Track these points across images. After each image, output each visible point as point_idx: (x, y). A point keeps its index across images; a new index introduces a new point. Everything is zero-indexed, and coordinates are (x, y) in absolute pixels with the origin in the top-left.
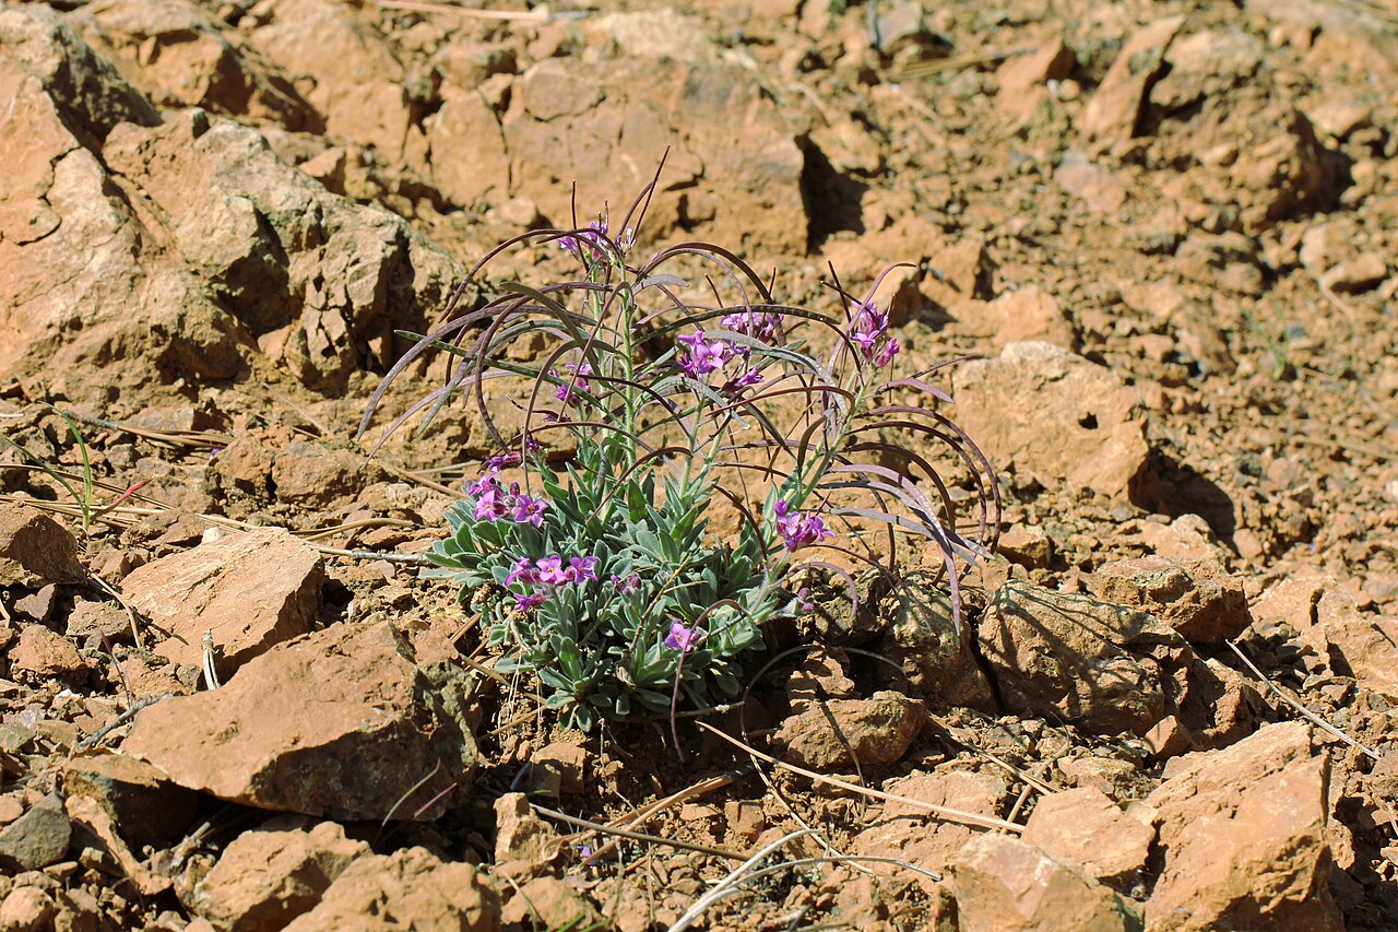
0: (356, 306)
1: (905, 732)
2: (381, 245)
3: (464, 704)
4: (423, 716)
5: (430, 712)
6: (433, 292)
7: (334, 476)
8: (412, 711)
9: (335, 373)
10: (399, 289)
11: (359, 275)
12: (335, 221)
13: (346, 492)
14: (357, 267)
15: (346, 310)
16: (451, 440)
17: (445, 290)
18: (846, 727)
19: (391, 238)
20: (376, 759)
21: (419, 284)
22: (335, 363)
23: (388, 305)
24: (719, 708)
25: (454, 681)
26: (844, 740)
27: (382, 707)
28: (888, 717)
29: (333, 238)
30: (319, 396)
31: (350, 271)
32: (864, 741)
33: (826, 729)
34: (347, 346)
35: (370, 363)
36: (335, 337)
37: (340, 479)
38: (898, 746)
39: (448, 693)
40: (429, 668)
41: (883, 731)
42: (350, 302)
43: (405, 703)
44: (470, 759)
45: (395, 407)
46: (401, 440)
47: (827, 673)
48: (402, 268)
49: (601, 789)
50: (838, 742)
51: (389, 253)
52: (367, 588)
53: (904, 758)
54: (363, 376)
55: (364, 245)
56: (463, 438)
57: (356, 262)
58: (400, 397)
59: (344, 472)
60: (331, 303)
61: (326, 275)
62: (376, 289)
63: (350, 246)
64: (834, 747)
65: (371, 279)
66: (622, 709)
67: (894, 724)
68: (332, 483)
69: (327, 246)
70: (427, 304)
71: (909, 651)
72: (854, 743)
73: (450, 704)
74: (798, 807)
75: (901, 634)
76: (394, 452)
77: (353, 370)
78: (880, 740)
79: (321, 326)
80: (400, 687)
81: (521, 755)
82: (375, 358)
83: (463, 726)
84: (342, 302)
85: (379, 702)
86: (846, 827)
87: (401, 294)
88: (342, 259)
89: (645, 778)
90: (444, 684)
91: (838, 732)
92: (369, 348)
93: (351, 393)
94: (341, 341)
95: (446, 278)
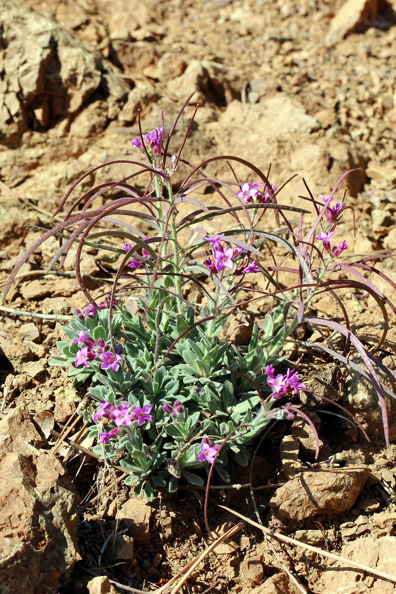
0: (26, 91)
1: (354, 493)
2: (40, 50)
3: (66, 516)
4: (38, 536)
5: (43, 532)
6: (73, 80)
7: (9, 229)
8: (31, 535)
9: (14, 135)
10: (52, 77)
11: (27, 71)
12: (11, 34)
13: (17, 237)
14: (25, 66)
15: (19, 95)
16: (84, 185)
17: (80, 78)
18: (316, 495)
19: (46, 44)
20: (6, 579)
21: (64, 74)
22: (13, 129)
23: (46, 88)
24: (235, 486)
25: (60, 501)
26: (315, 503)
27: (11, 536)
28: (343, 486)
29: (11, 45)
30: (5, 148)
31: (22, 69)
32: (327, 503)
33: (303, 495)
34: (21, 118)
35: (35, 125)
36: (13, 112)
37: (13, 229)
38: (350, 502)
39: (56, 511)
40: (44, 493)
41: (340, 495)
42: (21, 90)
43: (26, 530)
44: (71, 559)
45: (52, 154)
46: (53, 187)
47: (306, 435)
48: (54, 63)
49: (161, 536)
50: (311, 504)
51: (45, 56)
52: (19, 361)
53: (354, 507)
54: (32, 135)
55: (30, 51)
56: (91, 183)
57: (25, 62)
58: (54, 148)
59: (15, 225)
60: (11, 89)
61: (8, 71)
62: (38, 81)
63: (21, 50)
64: (309, 507)
65: (34, 75)
66: (172, 489)
67: (347, 490)
68: (8, 233)
69: (7, 50)
70: (70, 86)
71: (358, 411)
72: (321, 504)
73: (57, 518)
74: (286, 546)
75: (353, 401)
76: (49, 194)
77: (25, 131)
78: (338, 501)
79: (4, 104)
80: (23, 517)
81: (110, 513)
82: (38, 122)
83: (66, 534)
84: (17, 89)
85: (9, 532)
86: (316, 566)
87: (53, 81)
88: (16, 60)
89: (190, 522)
90: (53, 504)
91: (311, 497)
92: (34, 115)
93: (25, 146)
94: (17, 115)
95: (81, 70)
